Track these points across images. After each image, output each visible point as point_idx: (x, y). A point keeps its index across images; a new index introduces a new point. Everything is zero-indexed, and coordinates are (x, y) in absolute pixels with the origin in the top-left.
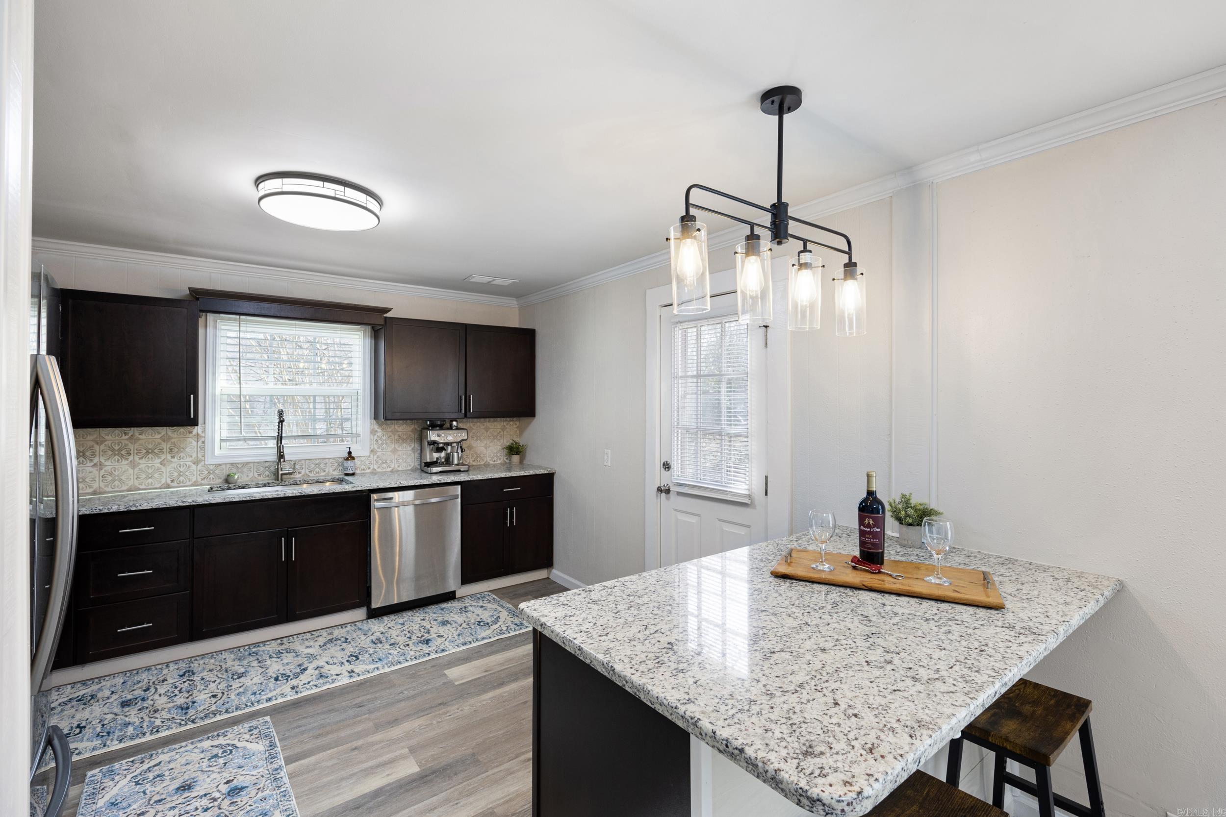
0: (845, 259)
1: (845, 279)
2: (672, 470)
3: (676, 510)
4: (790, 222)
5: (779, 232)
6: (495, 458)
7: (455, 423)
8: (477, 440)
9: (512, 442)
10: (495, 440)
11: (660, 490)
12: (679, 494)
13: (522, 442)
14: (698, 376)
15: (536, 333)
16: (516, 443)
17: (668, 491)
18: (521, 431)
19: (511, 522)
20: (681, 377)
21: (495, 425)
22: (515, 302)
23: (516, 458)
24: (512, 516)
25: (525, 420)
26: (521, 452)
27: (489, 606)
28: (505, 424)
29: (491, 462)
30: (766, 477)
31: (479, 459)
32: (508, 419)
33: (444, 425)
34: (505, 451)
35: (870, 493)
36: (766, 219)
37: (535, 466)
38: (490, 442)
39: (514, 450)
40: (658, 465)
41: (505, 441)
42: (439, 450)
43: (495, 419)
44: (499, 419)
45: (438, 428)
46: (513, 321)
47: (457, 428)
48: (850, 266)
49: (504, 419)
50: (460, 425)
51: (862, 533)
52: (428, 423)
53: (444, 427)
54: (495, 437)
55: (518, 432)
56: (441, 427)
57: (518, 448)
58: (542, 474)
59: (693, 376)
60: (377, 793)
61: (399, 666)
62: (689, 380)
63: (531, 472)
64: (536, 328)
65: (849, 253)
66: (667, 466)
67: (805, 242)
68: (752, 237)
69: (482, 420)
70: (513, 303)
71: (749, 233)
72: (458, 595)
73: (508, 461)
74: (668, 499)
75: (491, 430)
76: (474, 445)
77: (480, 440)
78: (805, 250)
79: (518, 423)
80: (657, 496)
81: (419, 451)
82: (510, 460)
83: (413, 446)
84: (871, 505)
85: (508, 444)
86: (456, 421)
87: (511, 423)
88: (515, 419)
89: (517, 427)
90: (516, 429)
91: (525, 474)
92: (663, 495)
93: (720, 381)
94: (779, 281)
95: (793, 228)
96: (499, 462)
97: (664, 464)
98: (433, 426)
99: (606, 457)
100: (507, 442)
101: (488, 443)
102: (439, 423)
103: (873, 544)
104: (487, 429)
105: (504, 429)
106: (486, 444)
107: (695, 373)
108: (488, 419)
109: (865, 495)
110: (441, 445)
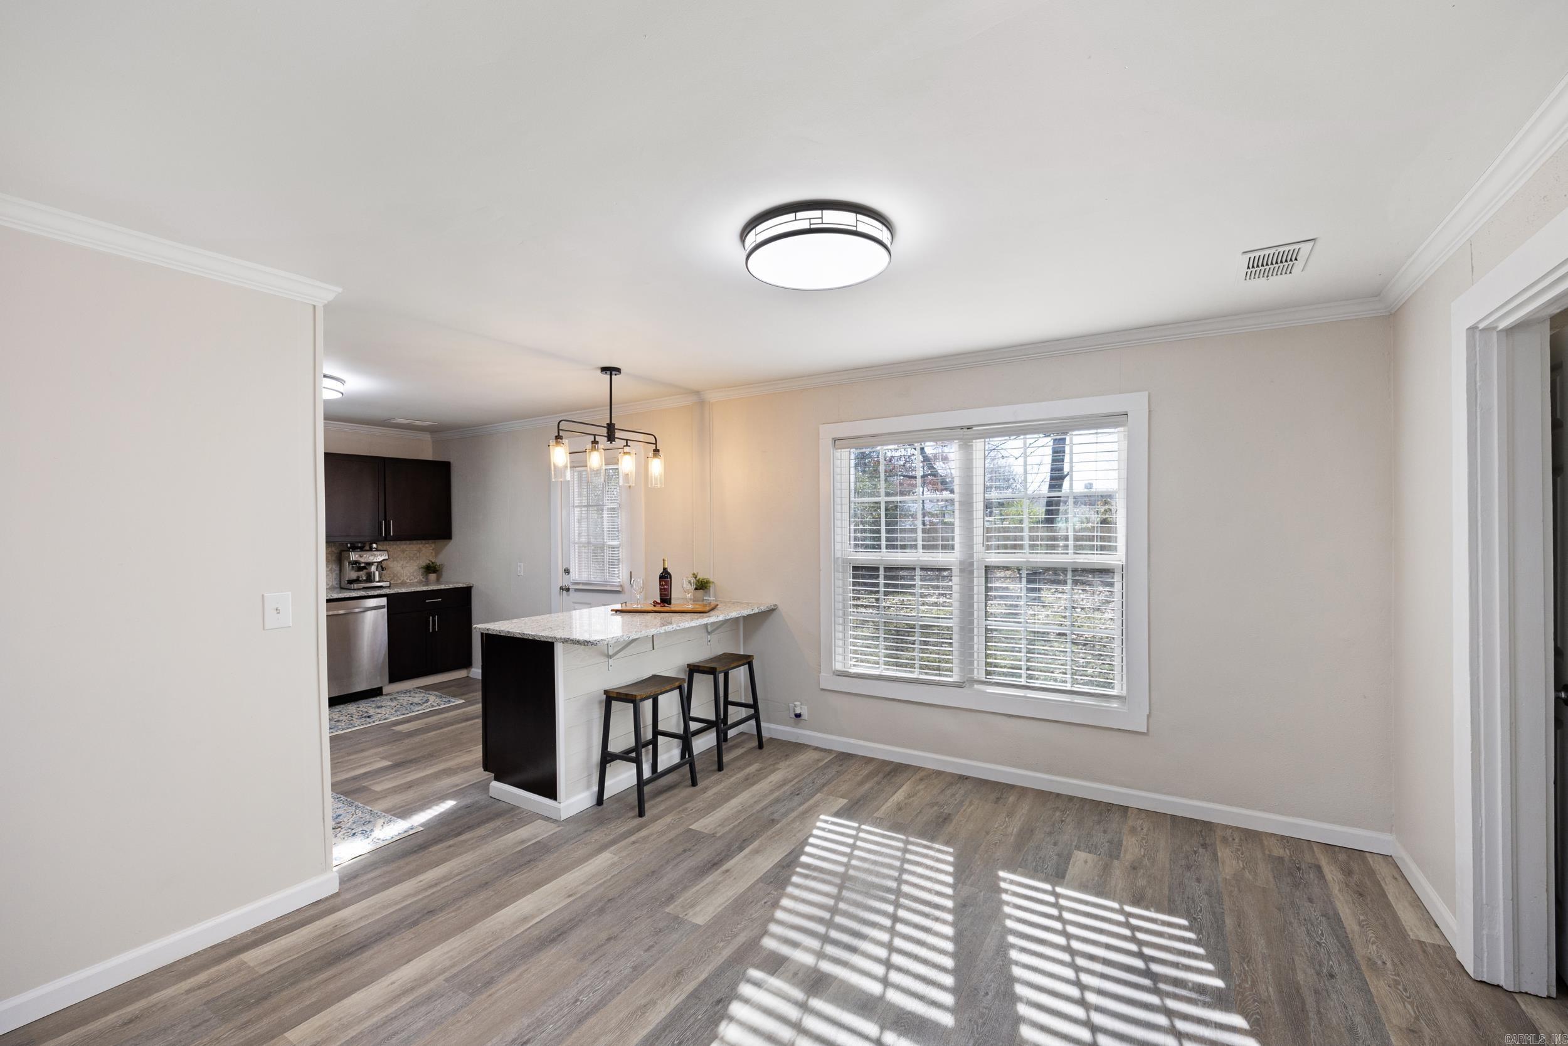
0: (654, 447)
1: (654, 457)
2: (571, 573)
3: (574, 603)
4: (616, 431)
5: (611, 437)
6: (412, 577)
7: (374, 545)
8: (394, 561)
9: (428, 562)
10: (411, 561)
11: (562, 588)
12: (577, 590)
13: (438, 561)
14: (588, 506)
15: (452, 466)
16: (433, 563)
17: (568, 590)
18: (437, 553)
19: (434, 628)
20: (576, 506)
21: (411, 548)
22: (429, 436)
23: (433, 576)
24: (434, 623)
25: (440, 543)
26: (437, 571)
27: (417, 695)
28: (421, 546)
29: (408, 581)
30: (631, 572)
31: (395, 578)
32: (424, 542)
33: (364, 547)
34: (422, 571)
35: (665, 569)
36: (604, 431)
37: (452, 580)
38: (407, 563)
39: (431, 569)
40: (561, 571)
41: (421, 562)
42: (360, 569)
43: (411, 542)
44: (415, 542)
45: (359, 550)
46: (427, 454)
47: (377, 550)
48: (656, 451)
49: (419, 542)
50: (380, 548)
51: (661, 589)
52: (349, 545)
53: (364, 549)
54: (411, 558)
55: (434, 554)
56: (362, 549)
57: (435, 568)
58: (461, 588)
59: (584, 506)
60: (365, 773)
61: (350, 730)
62: (583, 509)
63: (451, 586)
64: (452, 461)
65: (656, 444)
66: (567, 571)
67: (627, 440)
68: (595, 442)
69: (398, 542)
70: (428, 437)
71: (593, 440)
72: (385, 691)
73: (424, 580)
74: (568, 595)
75: (407, 552)
76: (391, 565)
77: (397, 561)
78: (627, 445)
79: (433, 546)
80: (560, 593)
81: (338, 572)
82: (427, 579)
83: (330, 567)
84: (664, 575)
85: (424, 564)
86: (376, 543)
87: (427, 545)
88: (430, 541)
89: (433, 550)
90: (432, 551)
91: (445, 588)
92: (564, 592)
93: (602, 510)
94: (612, 461)
95: (618, 434)
96: (416, 580)
97: (565, 570)
98: (354, 548)
99: (519, 569)
100: (424, 562)
101: (405, 563)
102: (360, 545)
103: (665, 594)
104: (403, 551)
105: (420, 551)
106: (403, 565)
107: (586, 504)
108: (404, 542)
109: (662, 571)
110: (363, 565)
